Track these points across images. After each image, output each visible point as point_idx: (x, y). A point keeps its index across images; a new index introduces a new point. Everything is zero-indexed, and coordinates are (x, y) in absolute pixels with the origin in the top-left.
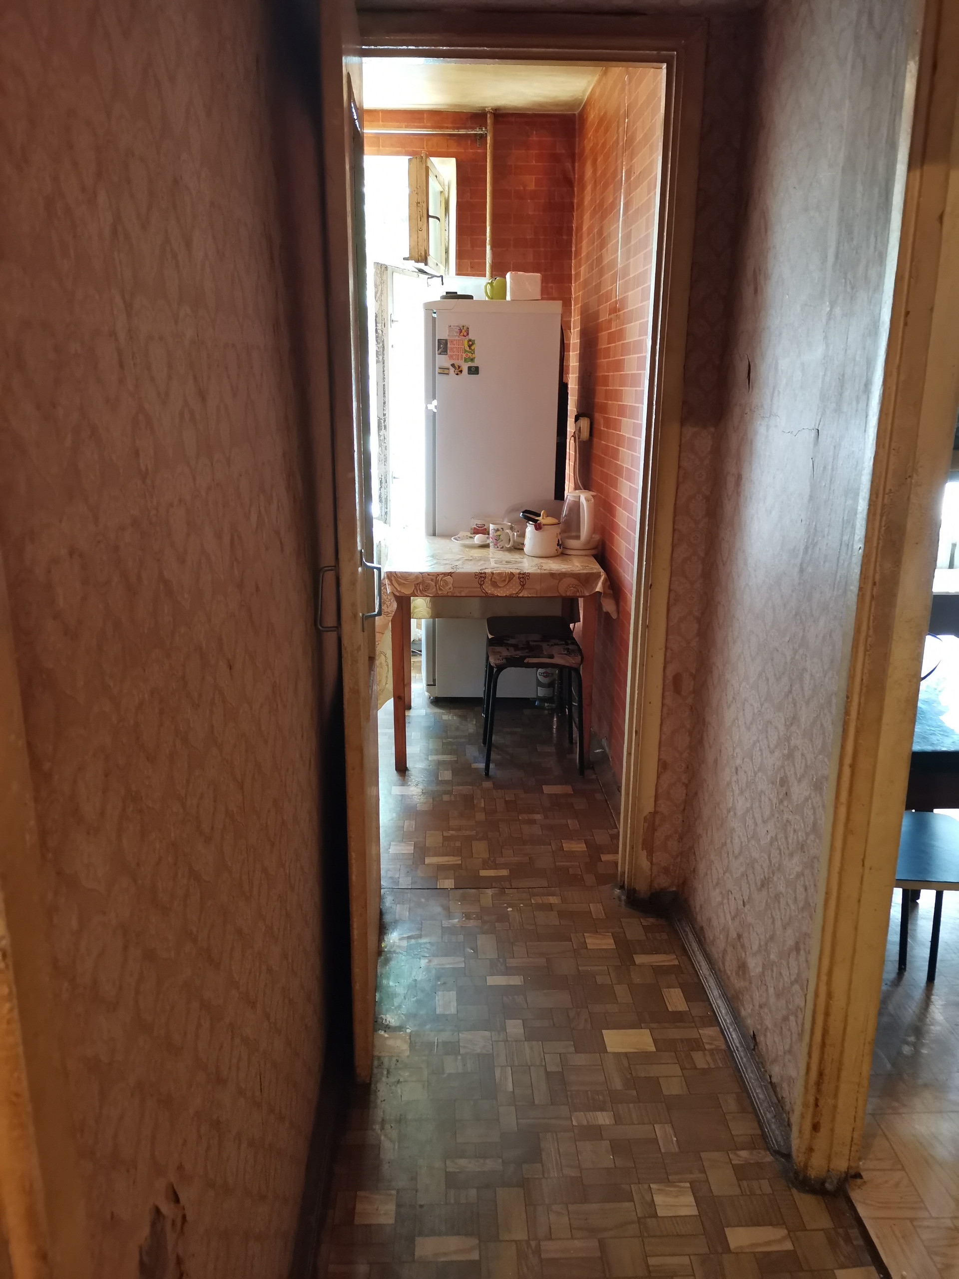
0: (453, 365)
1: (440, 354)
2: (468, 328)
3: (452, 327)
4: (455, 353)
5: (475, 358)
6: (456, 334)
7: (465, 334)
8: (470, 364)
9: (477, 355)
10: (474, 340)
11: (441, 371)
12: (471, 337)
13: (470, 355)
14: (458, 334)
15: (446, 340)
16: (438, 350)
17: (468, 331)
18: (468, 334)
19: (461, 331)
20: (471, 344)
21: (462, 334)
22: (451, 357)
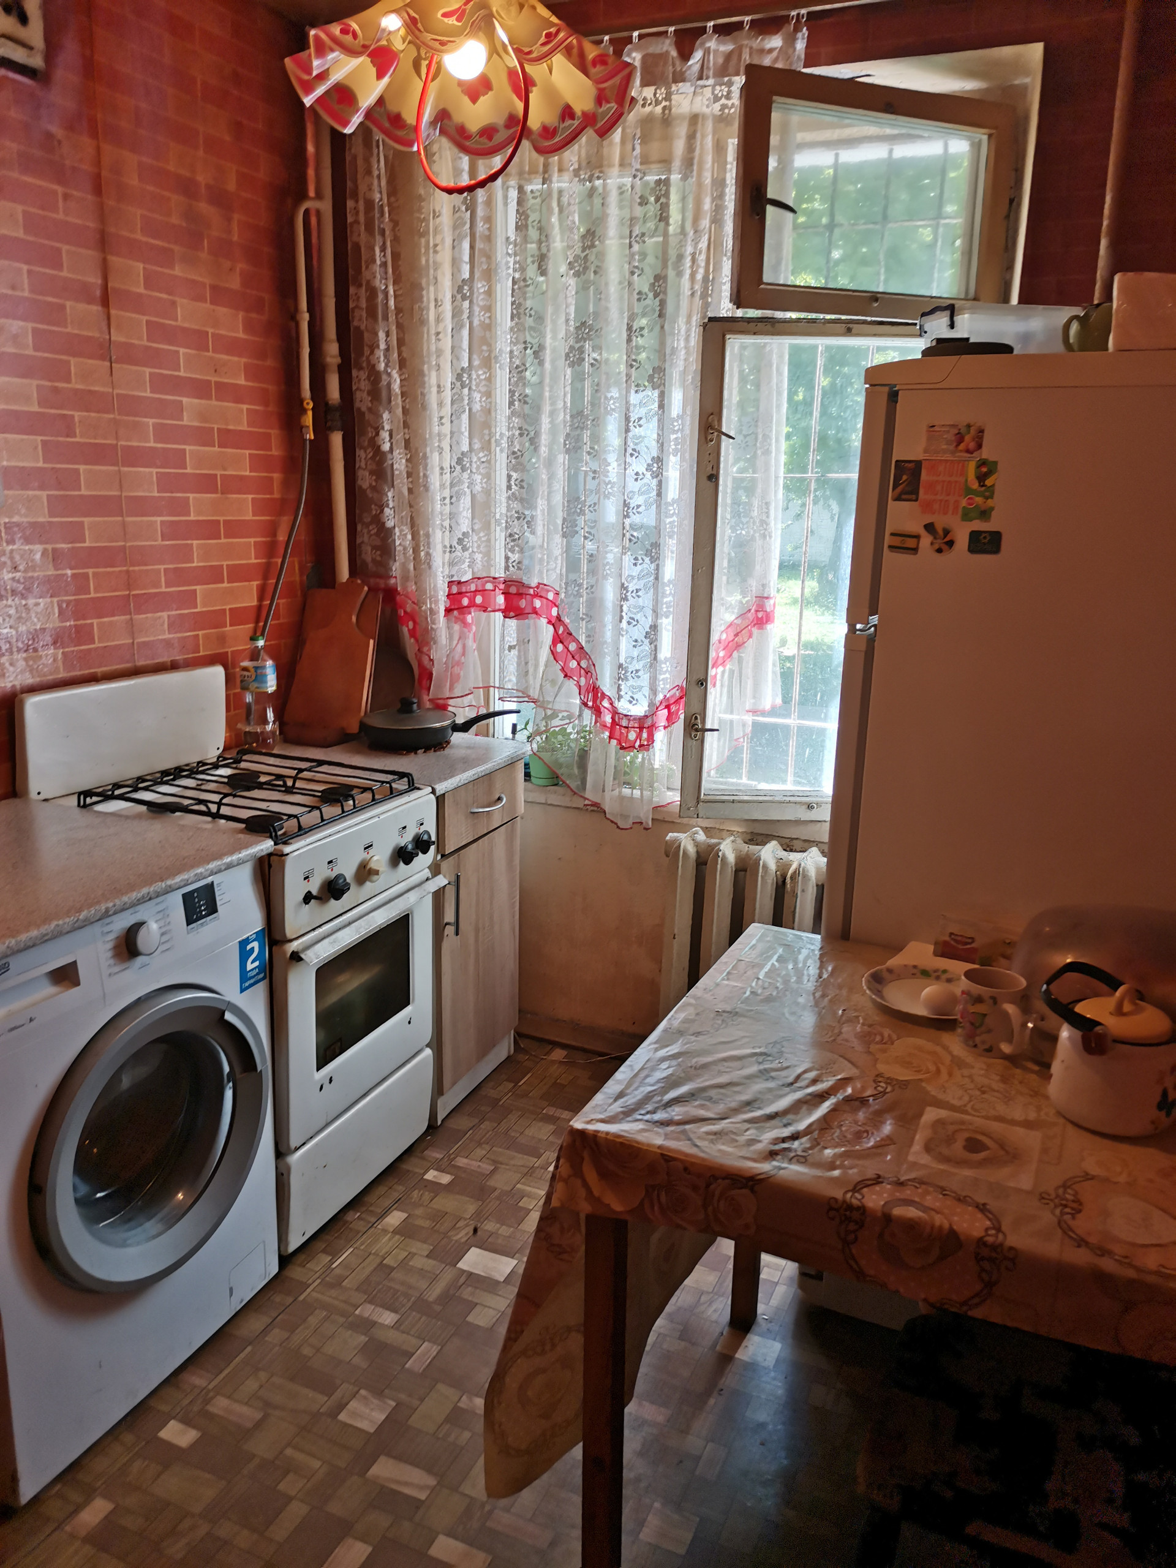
0: (929, 528)
1: (898, 499)
2: (982, 431)
3: (936, 429)
4: (939, 497)
5: (992, 509)
6: (944, 447)
7: (972, 445)
8: (978, 525)
9: (998, 502)
10: (996, 463)
11: (897, 541)
12: (985, 453)
13: (979, 500)
14: (952, 447)
15: (918, 464)
16: (893, 490)
17: (981, 438)
18: (979, 446)
19: (960, 438)
20: (986, 469)
21: (962, 446)
22: (927, 507)
